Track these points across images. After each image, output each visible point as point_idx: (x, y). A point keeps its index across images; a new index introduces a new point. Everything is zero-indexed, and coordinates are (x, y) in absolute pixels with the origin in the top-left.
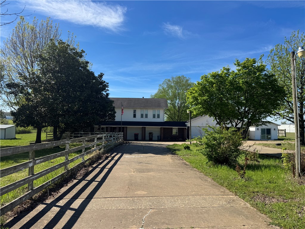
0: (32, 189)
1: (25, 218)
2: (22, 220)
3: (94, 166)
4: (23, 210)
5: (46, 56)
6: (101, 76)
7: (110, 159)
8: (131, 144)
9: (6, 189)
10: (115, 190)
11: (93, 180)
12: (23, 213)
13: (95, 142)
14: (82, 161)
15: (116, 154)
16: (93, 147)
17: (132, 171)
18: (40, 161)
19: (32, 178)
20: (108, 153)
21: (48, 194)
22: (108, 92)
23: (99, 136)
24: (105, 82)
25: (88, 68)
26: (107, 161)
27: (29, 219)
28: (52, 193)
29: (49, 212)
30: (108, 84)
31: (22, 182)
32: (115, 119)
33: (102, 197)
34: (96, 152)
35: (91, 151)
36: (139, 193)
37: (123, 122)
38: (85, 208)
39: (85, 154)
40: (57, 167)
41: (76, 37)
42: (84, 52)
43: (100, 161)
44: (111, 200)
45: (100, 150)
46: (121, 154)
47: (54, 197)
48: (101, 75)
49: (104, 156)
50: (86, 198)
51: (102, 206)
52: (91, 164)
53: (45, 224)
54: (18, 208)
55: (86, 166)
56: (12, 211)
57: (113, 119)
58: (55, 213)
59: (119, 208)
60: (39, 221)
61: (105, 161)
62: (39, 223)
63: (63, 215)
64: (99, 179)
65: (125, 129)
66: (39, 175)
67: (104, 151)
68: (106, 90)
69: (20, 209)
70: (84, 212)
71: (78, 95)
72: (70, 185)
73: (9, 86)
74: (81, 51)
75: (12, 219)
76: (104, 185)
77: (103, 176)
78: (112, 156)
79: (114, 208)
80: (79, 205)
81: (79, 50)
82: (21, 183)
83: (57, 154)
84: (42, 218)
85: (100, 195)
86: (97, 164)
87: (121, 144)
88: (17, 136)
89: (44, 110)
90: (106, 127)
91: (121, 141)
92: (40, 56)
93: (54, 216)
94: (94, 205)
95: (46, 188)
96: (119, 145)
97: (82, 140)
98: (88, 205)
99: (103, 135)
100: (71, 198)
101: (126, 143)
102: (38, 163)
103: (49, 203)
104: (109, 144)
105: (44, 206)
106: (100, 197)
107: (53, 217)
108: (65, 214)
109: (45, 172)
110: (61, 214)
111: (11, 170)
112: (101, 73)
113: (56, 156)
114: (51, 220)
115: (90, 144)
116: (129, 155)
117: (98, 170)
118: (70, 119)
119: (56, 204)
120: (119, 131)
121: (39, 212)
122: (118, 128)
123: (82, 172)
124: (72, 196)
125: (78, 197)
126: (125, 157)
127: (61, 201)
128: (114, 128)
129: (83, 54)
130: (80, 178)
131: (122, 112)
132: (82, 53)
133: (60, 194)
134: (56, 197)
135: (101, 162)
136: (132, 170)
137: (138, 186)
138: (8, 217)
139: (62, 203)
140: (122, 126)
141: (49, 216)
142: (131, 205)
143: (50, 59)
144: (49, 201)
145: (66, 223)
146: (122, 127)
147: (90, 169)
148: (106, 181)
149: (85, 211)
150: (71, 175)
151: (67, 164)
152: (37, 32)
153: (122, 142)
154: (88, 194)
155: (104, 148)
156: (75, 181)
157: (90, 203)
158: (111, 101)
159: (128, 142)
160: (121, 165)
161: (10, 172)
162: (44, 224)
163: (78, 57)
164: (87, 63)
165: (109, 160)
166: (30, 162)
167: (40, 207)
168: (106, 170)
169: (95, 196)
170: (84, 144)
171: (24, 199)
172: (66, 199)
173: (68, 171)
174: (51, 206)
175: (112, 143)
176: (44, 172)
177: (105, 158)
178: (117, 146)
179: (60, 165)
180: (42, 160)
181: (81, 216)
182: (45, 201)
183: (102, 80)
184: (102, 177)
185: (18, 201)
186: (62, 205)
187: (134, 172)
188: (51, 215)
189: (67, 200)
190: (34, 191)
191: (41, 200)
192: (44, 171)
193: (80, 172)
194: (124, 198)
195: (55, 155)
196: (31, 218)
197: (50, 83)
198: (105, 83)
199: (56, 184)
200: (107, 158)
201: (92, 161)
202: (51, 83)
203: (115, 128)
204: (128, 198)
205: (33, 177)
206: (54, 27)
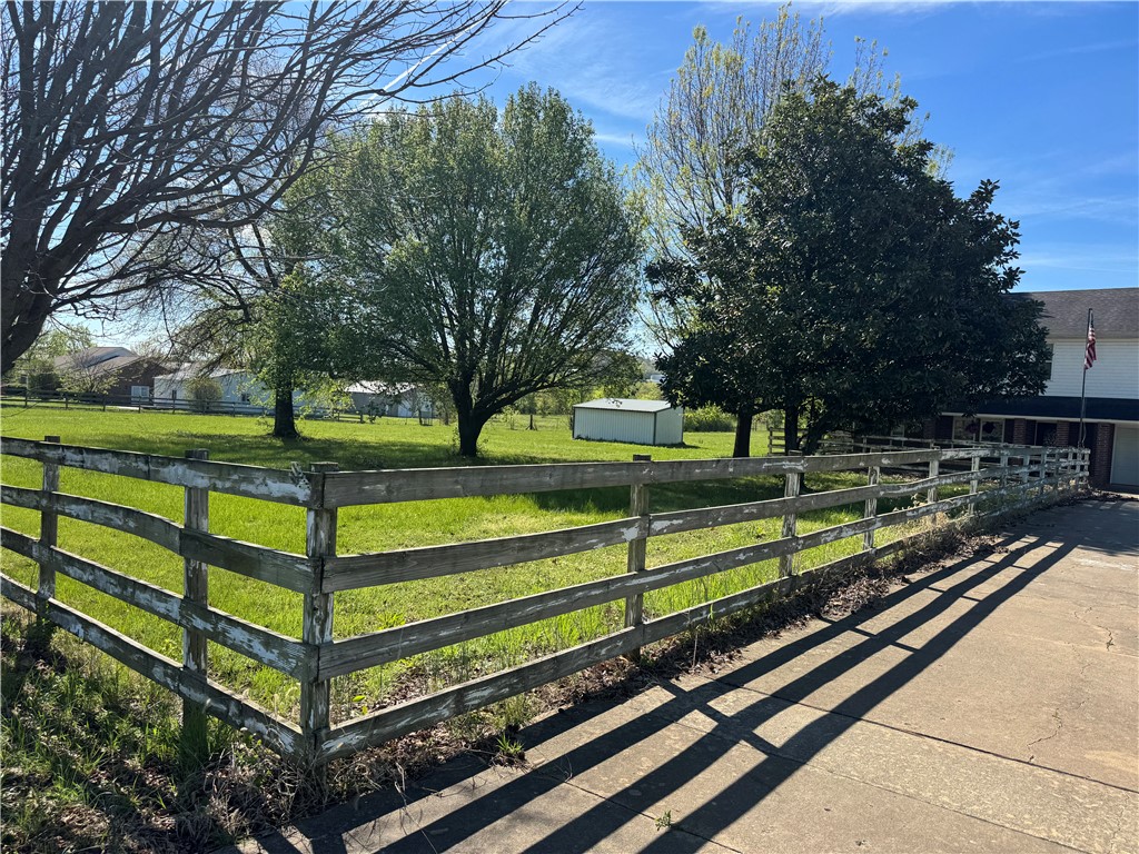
0: (638, 623)
1: (590, 725)
2: (579, 727)
3: (915, 577)
4: (596, 692)
5: (769, 149)
6: (985, 194)
7: (996, 558)
8: (1127, 504)
9: (539, 607)
10: (981, 710)
11: (890, 636)
12: (592, 702)
13: (932, 480)
14: (864, 548)
15: (1033, 540)
16: (923, 496)
17: (1098, 638)
18: (667, 523)
19: (635, 582)
20: (993, 532)
21: (692, 653)
22: (1013, 264)
23: (949, 454)
24: (1000, 219)
25: (926, 171)
26: (981, 566)
27: (598, 733)
28: (713, 654)
29: (672, 727)
30: (1016, 225)
31: (598, 592)
32: (1043, 387)
33: (906, 728)
34: (934, 520)
35: (910, 514)
36: (1113, 763)
37: (1089, 400)
38: (812, 755)
39: (879, 524)
40: (742, 557)
41: (885, 54)
42: (913, 105)
43: (949, 563)
44: (944, 755)
45: (953, 513)
46: (1059, 545)
47: (712, 669)
48: (986, 189)
49: (975, 542)
50: (832, 712)
51: (892, 773)
52: (902, 568)
53: (642, 774)
54: (582, 680)
55: (877, 570)
56: (562, 687)
57: (1035, 384)
58: (693, 738)
59: (975, 807)
60: (626, 752)
61: (972, 567)
62: (623, 760)
63: (715, 759)
64: (918, 638)
65: (1101, 436)
66: (665, 575)
67: (977, 520)
68: (1006, 255)
69: (587, 686)
70: (799, 774)
71: (877, 286)
72: (789, 636)
73: (653, 273)
74: (900, 106)
75: (553, 713)
76: (935, 673)
77: (939, 631)
78: (1013, 547)
79: (945, 799)
80: (792, 732)
81: (890, 103)
82: (593, 593)
83: (741, 508)
84: (639, 744)
85: (898, 716)
86: (932, 571)
87: (1071, 501)
88: (689, 438)
89: (752, 350)
90: (1007, 420)
91: (1076, 487)
92: (749, 154)
93: (683, 749)
94: (855, 755)
95: (691, 628)
96: (1060, 504)
97: (862, 464)
98: (830, 746)
99: (975, 453)
100: (774, 695)
101: (1105, 498)
102: (660, 533)
103: (687, 689)
104: (1003, 492)
105: (667, 696)
106: (897, 725)
107: (676, 754)
108: (725, 756)
109: (691, 568)
110: (710, 749)
111: (552, 543)
112: (982, 182)
113: (739, 516)
114: (666, 761)
115: (906, 485)
116: (1104, 556)
117: (926, 597)
118: (844, 382)
119: (710, 704)
120: (1072, 442)
121: (641, 713)
122: (1066, 428)
123: (857, 592)
124: (782, 684)
125: (802, 698)
126: (1078, 564)
127: (731, 696)
128: (1043, 425)
129: (908, 116)
130: (837, 616)
131: (1092, 357)
132: (903, 110)
133: (738, 665)
134: (722, 671)
135: (950, 568)
136: (1102, 632)
137: (1113, 722)
138: (544, 704)
139: (731, 704)
140: (1085, 420)
141: (667, 742)
142: (1048, 814)
143: (780, 158)
144: (688, 682)
145: (713, 800)
146: (1087, 424)
147: (895, 587)
148: (950, 654)
149: (806, 767)
150: (805, 597)
151: (792, 553)
152: (746, 70)
153: (1081, 494)
154: (847, 695)
155: (976, 508)
156: (816, 626)
157: (842, 737)
158: (1030, 306)
159: (1112, 494)
160: (1043, 594)
161: (549, 550)
162: (639, 770)
163: (889, 132)
164: (925, 147)
165: (989, 565)
166: (627, 525)
167: (654, 698)
168: (961, 607)
169: (876, 713)
170: (875, 482)
171: (603, 652)
172: (753, 693)
173: (794, 579)
174: (689, 705)
175: (1024, 490)
176: (686, 569)
177: (976, 552)
178: (1049, 507)
179: (758, 553)
180: (675, 522)
181: (783, 788)
182: (677, 679)
183: (987, 211)
184: (935, 635)
185: (581, 654)
186: (728, 714)
187: (1109, 644)
188: (676, 742)
189: (755, 698)
190: (643, 632)
191: (663, 671)
192: (685, 564)
193: (844, 592)
194: (1015, 764)
195: (732, 511)
196: (606, 731)
197: (775, 250)
198: (1004, 226)
199: (736, 622)
200: (984, 552)
201: (911, 558)
202: (778, 249)
203: (1053, 426)
204: (1041, 771)
205: (642, 581)
206: (806, 38)
